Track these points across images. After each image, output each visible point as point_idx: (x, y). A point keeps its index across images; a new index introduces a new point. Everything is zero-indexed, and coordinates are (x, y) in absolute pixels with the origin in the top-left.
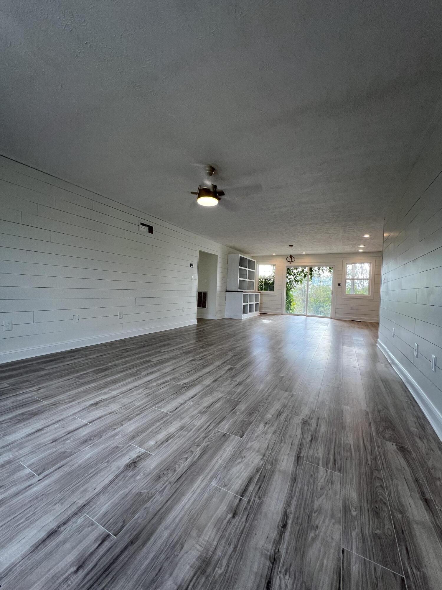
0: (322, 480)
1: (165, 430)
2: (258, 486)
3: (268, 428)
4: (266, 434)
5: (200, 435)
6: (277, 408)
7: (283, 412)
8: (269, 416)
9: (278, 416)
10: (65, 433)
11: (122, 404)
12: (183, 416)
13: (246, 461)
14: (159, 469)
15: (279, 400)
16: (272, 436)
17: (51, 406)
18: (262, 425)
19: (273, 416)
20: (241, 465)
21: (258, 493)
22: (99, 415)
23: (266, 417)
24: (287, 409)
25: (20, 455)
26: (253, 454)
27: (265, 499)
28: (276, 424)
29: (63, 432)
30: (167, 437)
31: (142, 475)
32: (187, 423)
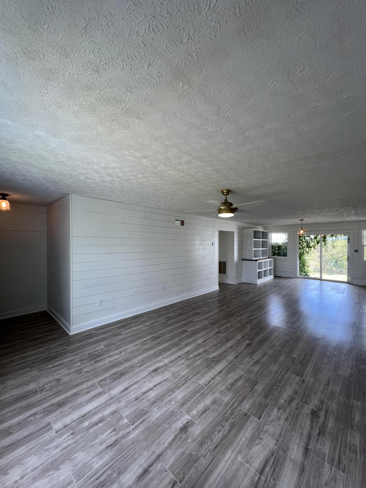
0: (327, 477)
1: (203, 402)
2: (273, 469)
3: (282, 413)
4: (279, 420)
5: (228, 411)
6: (289, 393)
7: (294, 399)
8: (282, 401)
9: (289, 402)
10: (141, 393)
11: (172, 372)
12: (214, 390)
13: (263, 443)
14: (201, 437)
15: (291, 384)
16: (284, 423)
17: (130, 368)
18: (276, 410)
19: (285, 402)
20: (260, 446)
21: (272, 475)
22: (159, 381)
23: (279, 401)
24: (298, 396)
25: (120, 407)
26: (269, 437)
27: (278, 482)
28: (288, 411)
29: (140, 392)
30: (205, 409)
31: (191, 439)
32: (217, 397)
